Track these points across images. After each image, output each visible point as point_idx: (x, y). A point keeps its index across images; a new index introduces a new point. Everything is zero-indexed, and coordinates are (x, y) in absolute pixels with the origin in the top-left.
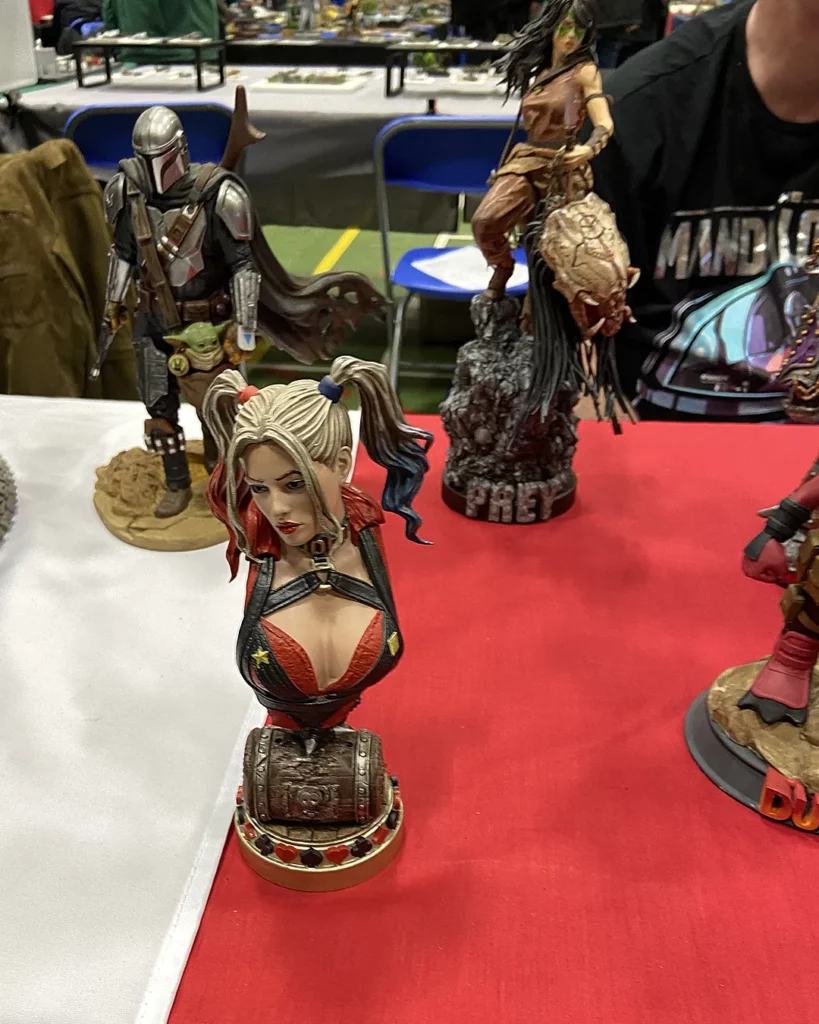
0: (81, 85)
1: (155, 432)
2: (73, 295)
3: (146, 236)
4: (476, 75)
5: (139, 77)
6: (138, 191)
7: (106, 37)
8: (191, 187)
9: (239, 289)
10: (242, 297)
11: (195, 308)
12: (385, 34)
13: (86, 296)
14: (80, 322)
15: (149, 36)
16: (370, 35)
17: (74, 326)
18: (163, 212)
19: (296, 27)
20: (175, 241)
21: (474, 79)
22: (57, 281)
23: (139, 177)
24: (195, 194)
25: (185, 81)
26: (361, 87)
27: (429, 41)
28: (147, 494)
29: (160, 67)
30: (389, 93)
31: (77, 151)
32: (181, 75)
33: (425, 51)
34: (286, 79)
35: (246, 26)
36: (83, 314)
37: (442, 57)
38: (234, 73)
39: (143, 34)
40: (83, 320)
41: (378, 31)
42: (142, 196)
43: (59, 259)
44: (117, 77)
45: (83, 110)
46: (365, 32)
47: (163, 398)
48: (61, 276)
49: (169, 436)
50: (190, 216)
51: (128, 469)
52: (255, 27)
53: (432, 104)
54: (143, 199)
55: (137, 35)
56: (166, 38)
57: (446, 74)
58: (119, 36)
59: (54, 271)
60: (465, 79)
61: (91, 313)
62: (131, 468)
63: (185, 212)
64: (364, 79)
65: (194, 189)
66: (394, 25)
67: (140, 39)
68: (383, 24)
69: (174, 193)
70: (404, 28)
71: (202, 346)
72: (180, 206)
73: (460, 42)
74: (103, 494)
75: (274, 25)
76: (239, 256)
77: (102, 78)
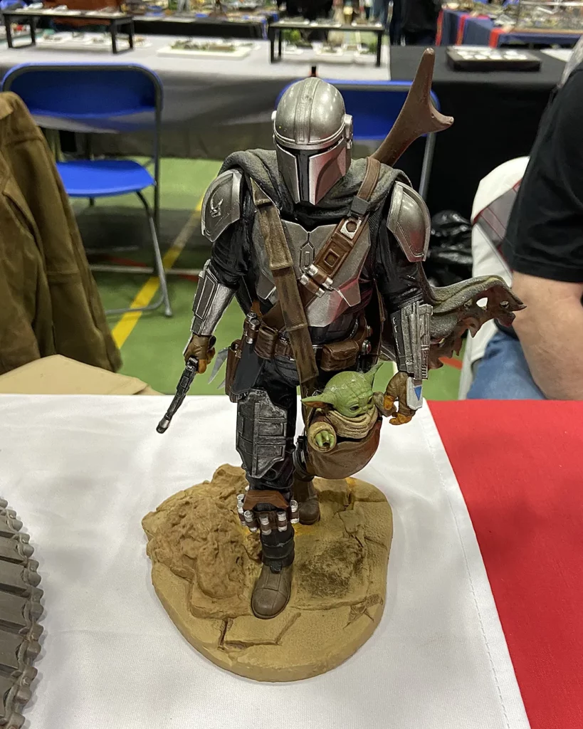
0: (10, 46)
1: (260, 507)
2: (24, 231)
3: (285, 264)
4: (335, 49)
5: (58, 42)
6: (269, 199)
7: (32, 9)
8: (355, 193)
9: (409, 328)
10: (414, 340)
11: (342, 354)
12: (244, 17)
13: (36, 230)
14: (31, 256)
15: (70, 8)
16: (233, 17)
17: (26, 259)
18: (309, 229)
19: (176, 9)
20: (328, 270)
21: (334, 52)
22: (9, 220)
23: (272, 179)
24: (360, 204)
25: (99, 46)
26: (247, 55)
27: (301, 21)
28: (234, 574)
29: (75, 34)
30: (273, 60)
31: (21, 102)
32: (95, 41)
33: (293, 28)
34: (187, 47)
35: (135, 6)
36: (34, 248)
37: (307, 35)
38: (140, 41)
39: (64, 7)
40: (35, 255)
41: (238, 14)
42: (276, 205)
43: (10, 199)
44: (40, 40)
45: (18, 67)
46: (231, 14)
47: (277, 465)
48: (13, 215)
49: (280, 510)
50: (352, 235)
51: (205, 539)
52: (142, 7)
53: (314, 70)
54: (276, 210)
55: (59, 8)
56: (84, 12)
57: (311, 47)
58: (43, 8)
59: (7, 212)
60: (327, 51)
61: (42, 249)
62: (209, 537)
63: (344, 229)
64: (247, 49)
65: (358, 197)
66: (250, 10)
67: (62, 11)
68: (241, 9)
69: (328, 202)
70: (258, 12)
71: (356, 408)
72: (336, 221)
73: (328, 23)
74: (166, 572)
75: (156, 7)
76: (410, 283)
77: (29, 41)
